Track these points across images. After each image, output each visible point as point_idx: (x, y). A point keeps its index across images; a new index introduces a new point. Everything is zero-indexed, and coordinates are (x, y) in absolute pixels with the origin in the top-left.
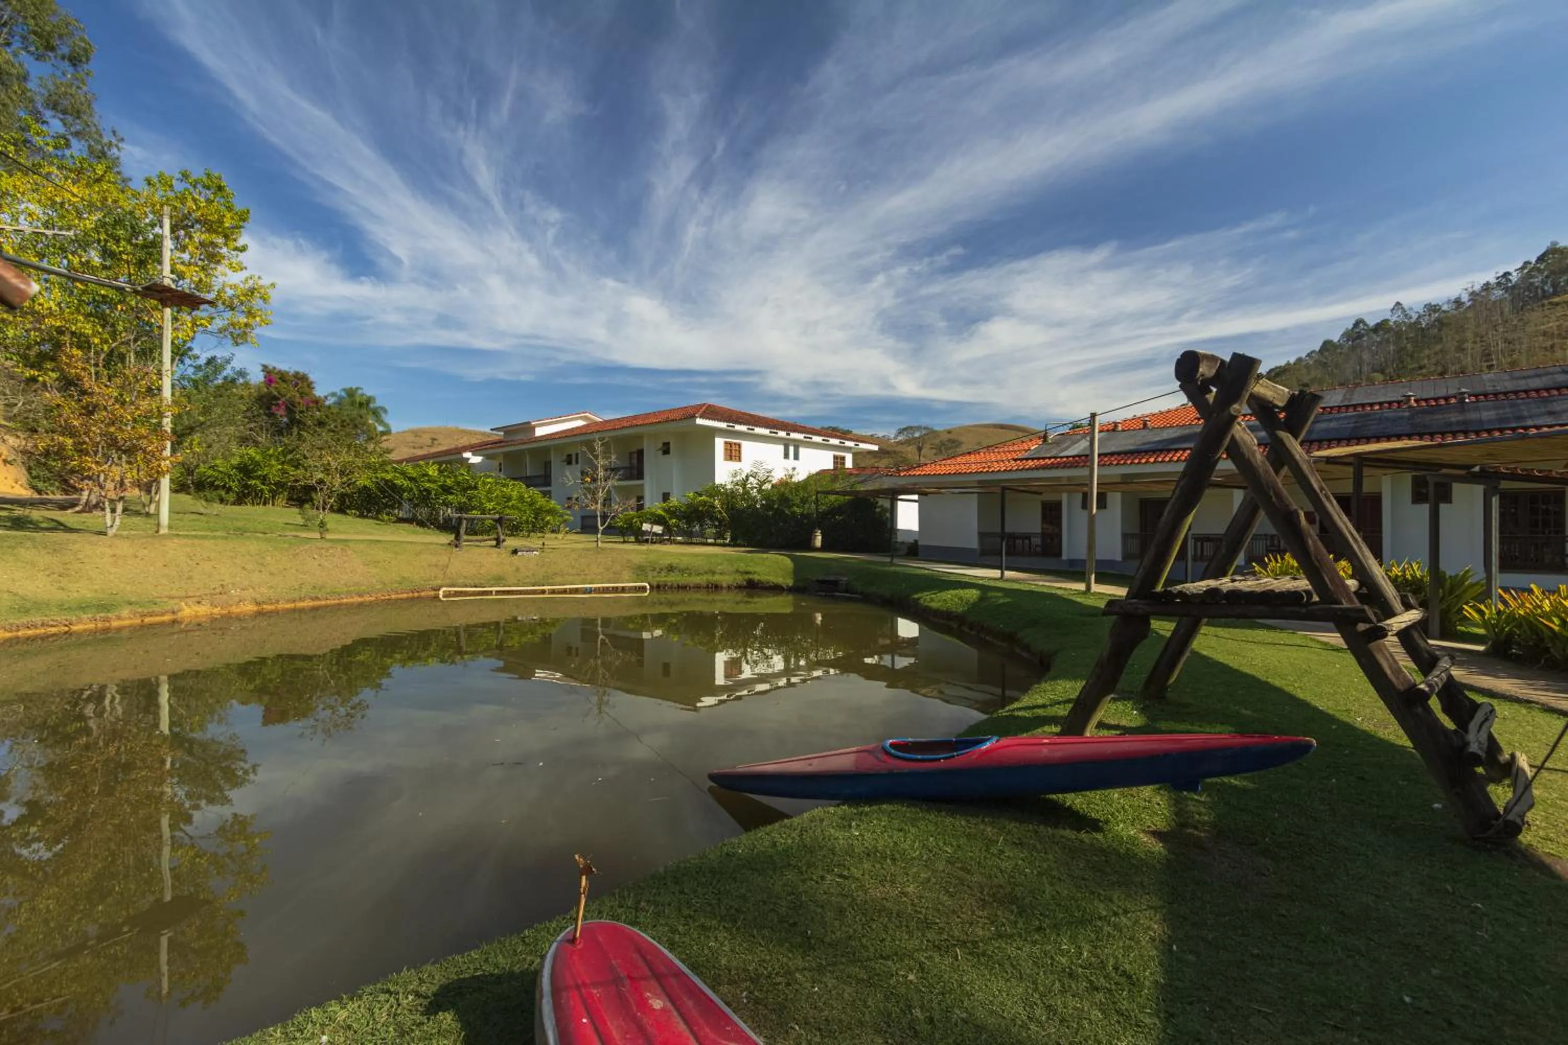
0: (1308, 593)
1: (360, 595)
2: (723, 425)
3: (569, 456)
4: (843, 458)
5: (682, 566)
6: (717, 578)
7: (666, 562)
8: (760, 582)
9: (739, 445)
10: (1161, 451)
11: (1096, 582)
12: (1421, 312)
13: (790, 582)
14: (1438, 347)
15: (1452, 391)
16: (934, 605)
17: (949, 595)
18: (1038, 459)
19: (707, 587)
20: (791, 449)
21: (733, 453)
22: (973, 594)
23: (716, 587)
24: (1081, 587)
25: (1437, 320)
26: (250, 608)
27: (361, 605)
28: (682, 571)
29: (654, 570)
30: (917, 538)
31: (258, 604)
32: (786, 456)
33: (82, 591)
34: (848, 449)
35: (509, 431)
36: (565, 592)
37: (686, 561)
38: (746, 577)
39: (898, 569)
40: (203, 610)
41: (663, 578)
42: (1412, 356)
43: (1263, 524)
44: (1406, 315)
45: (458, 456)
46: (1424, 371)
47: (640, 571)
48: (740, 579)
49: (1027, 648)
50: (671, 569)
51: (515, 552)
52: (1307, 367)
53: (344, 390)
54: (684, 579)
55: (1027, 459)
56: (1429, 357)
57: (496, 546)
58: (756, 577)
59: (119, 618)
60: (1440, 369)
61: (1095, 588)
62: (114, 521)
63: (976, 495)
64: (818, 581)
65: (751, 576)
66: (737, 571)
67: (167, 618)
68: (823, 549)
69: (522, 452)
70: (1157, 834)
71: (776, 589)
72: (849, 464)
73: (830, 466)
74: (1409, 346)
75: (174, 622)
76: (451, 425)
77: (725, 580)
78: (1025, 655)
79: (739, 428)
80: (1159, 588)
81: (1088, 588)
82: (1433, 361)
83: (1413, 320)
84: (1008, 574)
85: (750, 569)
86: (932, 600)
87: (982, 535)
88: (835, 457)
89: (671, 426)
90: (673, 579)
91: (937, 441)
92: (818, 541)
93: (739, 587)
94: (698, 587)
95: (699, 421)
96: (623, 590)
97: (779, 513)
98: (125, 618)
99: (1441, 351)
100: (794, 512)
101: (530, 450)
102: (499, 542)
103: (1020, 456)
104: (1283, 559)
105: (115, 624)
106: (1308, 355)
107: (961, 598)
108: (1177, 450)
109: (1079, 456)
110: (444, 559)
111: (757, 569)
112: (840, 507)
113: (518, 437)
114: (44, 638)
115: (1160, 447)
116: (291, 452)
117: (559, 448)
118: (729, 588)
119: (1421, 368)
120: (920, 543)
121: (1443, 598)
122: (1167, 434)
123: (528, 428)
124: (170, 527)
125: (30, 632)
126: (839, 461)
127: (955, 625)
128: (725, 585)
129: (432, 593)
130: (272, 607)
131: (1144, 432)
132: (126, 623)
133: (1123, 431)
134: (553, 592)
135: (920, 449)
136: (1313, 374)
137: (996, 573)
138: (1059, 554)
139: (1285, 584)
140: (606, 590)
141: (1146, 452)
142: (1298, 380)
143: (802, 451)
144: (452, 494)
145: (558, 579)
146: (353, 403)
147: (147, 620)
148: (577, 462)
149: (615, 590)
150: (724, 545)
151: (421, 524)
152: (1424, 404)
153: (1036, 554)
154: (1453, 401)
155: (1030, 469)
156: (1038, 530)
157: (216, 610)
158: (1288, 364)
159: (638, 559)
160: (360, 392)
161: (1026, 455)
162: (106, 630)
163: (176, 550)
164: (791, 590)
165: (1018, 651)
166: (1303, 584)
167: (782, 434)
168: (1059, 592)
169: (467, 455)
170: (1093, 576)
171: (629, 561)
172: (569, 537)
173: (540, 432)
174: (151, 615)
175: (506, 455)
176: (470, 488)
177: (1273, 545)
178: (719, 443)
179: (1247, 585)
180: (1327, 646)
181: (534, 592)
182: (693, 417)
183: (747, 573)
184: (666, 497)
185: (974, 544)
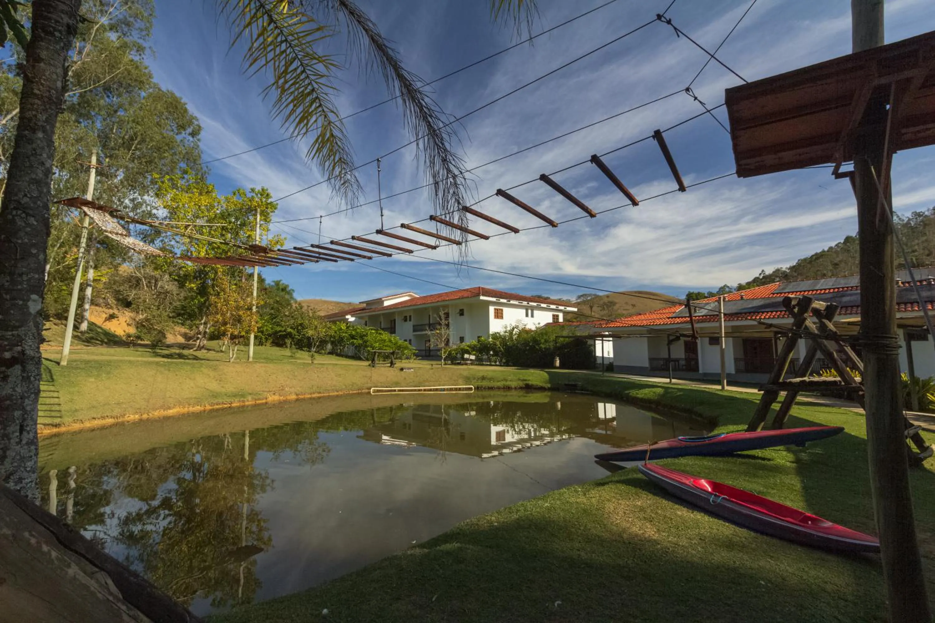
0: (840, 382)
1: (338, 392)
2: (494, 299)
3: (406, 317)
4: (558, 316)
5: (489, 377)
6: (508, 383)
7: (481, 374)
8: (532, 385)
9: (502, 310)
10: (754, 313)
11: (727, 385)
12: (911, 217)
13: (549, 385)
14: (924, 238)
15: (924, 277)
16: (640, 396)
17: (646, 391)
18: (682, 317)
19: (504, 388)
20: (530, 311)
21: (499, 315)
22: (659, 391)
23: (509, 388)
24: (719, 387)
25: (922, 221)
26: (294, 397)
27: (337, 396)
28: (490, 379)
29: (474, 379)
30: (611, 361)
31: (297, 395)
32: (527, 315)
33: (230, 388)
34: (560, 311)
35: (369, 303)
36: (430, 390)
37: (490, 375)
38: (525, 382)
39: (606, 378)
40: (276, 398)
41: (480, 383)
42: (906, 245)
43: (819, 355)
44: (900, 219)
45: (342, 318)
46: (916, 253)
47: (468, 380)
48: (521, 384)
49: (701, 415)
50: (483, 378)
51: (402, 369)
52: (836, 252)
53: (274, 281)
54: (492, 384)
55: (675, 318)
56: (918, 244)
57: (390, 366)
58: (530, 383)
59: (248, 401)
60: (927, 252)
61: (726, 388)
62: (233, 355)
63: (646, 339)
64: (566, 385)
65: (527, 382)
66: (519, 380)
67: (264, 401)
68: (560, 368)
69: (378, 316)
70: (793, 462)
71: (541, 389)
72: (561, 320)
73: (550, 320)
74: (904, 239)
75: (266, 403)
76: (318, 298)
77: (513, 384)
78: (699, 419)
79: (502, 301)
80: (781, 381)
81: (723, 387)
82: (921, 247)
83: (905, 222)
84: (674, 381)
85: (525, 378)
86: (637, 394)
87: (651, 360)
88: (554, 316)
89: (465, 300)
90: (485, 383)
91: (601, 302)
92: (558, 363)
93: (521, 388)
94: (499, 388)
95: (482, 298)
96: (460, 389)
97: (533, 348)
98: (249, 401)
99: (926, 241)
100: (541, 348)
101: (383, 314)
102: (392, 363)
103: (671, 315)
104: (830, 372)
105: (247, 403)
106: (836, 245)
107: (654, 393)
108: (763, 312)
109: (706, 316)
110: (369, 374)
111: (530, 378)
112: (567, 344)
113: (373, 307)
114: (223, 409)
115: (752, 310)
116: (275, 318)
117: (400, 313)
118: (515, 388)
119: (914, 251)
120: (614, 364)
121: (919, 391)
122: (756, 303)
123: (380, 301)
124: (253, 358)
125: (217, 407)
126: (555, 317)
127: (653, 406)
128: (513, 387)
129: (367, 391)
130: (303, 397)
131: (741, 302)
132: (250, 403)
133: (729, 301)
134: (425, 390)
135: (591, 307)
136: (840, 258)
137: (668, 380)
138: (698, 371)
139: (831, 379)
140: (451, 389)
141: (745, 313)
142: (831, 262)
143: (536, 312)
144: (355, 339)
145: (427, 384)
146: (278, 289)
147: (258, 402)
148: (410, 320)
149: (456, 389)
150: (496, 365)
151: (338, 355)
152: (907, 285)
153: (683, 370)
154: (924, 283)
155: (678, 323)
156: (683, 357)
157: (282, 398)
158: (824, 251)
159: (465, 373)
160: (281, 282)
161: (674, 315)
162: (243, 406)
163: (259, 368)
164: (549, 389)
165: (694, 417)
166: (838, 379)
167: (525, 303)
168: (707, 390)
169: (348, 317)
170: (725, 381)
171: (460, 374)
172: (415, 361)
173: (386, 303)
174: (259, 399)
175: (370, 317)
176: (364, 336)
177: (824, 364)
178: (492, 309)
179: (816, 379)
180: (857, 414)
181: (415, 390)
182: (478, 295)
183: (525, 380)
184: (462, 339)
185: (646, 364)
